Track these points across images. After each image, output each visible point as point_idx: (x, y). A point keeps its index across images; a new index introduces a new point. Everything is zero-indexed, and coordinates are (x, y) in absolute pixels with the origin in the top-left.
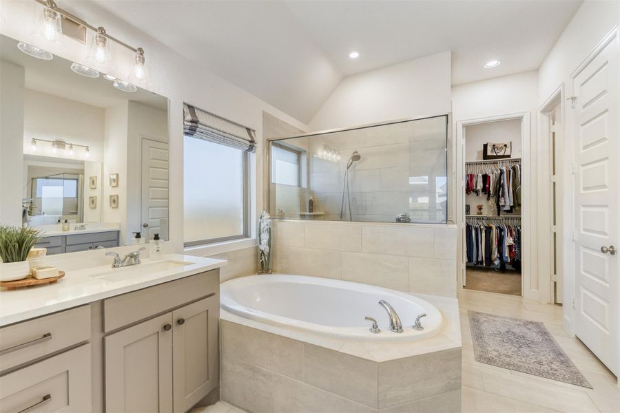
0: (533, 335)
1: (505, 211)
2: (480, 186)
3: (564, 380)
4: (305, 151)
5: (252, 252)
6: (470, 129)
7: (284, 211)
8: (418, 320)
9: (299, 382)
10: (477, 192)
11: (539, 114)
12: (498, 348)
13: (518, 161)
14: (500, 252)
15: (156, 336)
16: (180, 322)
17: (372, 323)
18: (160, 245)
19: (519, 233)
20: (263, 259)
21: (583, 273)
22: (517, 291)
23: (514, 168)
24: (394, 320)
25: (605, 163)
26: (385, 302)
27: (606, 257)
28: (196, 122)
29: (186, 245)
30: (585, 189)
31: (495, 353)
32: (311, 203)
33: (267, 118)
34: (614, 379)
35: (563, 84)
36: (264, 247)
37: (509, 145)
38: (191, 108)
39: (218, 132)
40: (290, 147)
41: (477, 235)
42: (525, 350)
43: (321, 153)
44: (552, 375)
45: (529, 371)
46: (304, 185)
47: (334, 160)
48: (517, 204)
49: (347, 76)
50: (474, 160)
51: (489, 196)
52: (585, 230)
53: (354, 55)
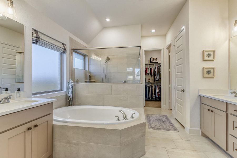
0: (164, 119)
1: (156, 80)
2: (149, 72)
3: (172, 130)
4: (87, 55)
5: (64, 97)
6: (146, 52)
7: (78, 80)
8: (132, 115)
9: (90, 143)
10: (148, 74)
11: (166, 49)
12: (155, 124)
13: (160, 64)
14: (155, 94)
15: (24, 133)
16: (36, 126)
17: (117, 117)
18: (21, 94)
19: (160, 88)
20: (70, 100)
21: (177, 98)
22: (160, 106)
23: (159, 66)
24: (125, 116)
25: (182, 65)
26: (121, 111)
27: (182, 92)
28: (39, 38)
29: (33, 94)
30: (177, 73)
31: (154, 126)
32: (90, 77)
33: (71, 40)
34: (183, 128)
35: (172, 40)
36: (70, 94)
37: (157, 59)
38: (36, 31)
39: (49, 44)
40: (81, 53)
41: (148, 89)
42: (162, 124)
43: (94, 57)
44: (169, 130)
45: (163, 129)
46: (87, 69)
47: (99, 60)
48: (160, 78)
49: (105, 27)
50: (147, 63)
51: (152, 76)
52: (177, 85)
53: (108, 20)
